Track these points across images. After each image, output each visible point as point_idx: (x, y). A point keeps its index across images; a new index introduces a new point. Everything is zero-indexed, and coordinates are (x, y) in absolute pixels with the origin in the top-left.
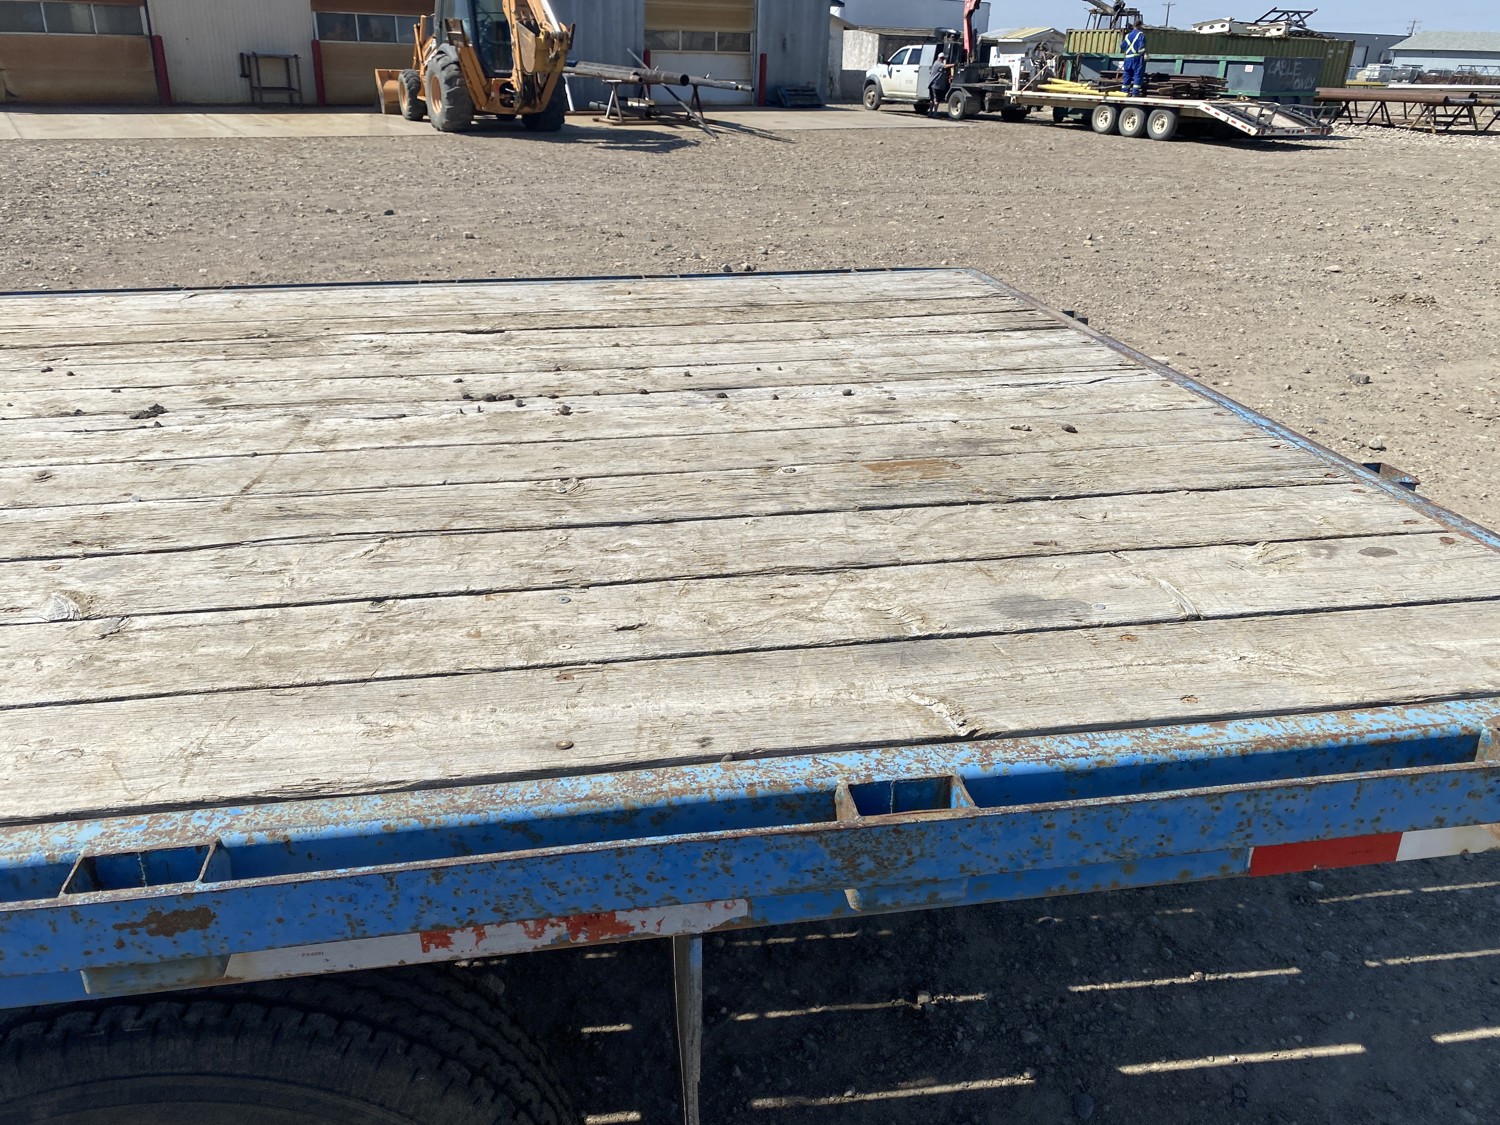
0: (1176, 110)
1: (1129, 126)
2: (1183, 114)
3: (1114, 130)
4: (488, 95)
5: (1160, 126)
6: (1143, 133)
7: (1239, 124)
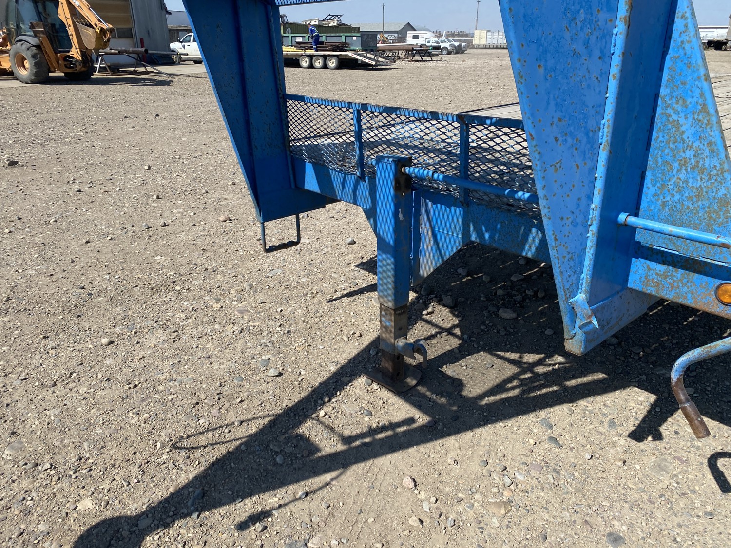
0: (337, 56)
1: (318, 63)
2: (340, 58)
3: (311, 66)
4: (58, 63)
5: (332, 63)
6: (325, 67)
7: (367, 61)
